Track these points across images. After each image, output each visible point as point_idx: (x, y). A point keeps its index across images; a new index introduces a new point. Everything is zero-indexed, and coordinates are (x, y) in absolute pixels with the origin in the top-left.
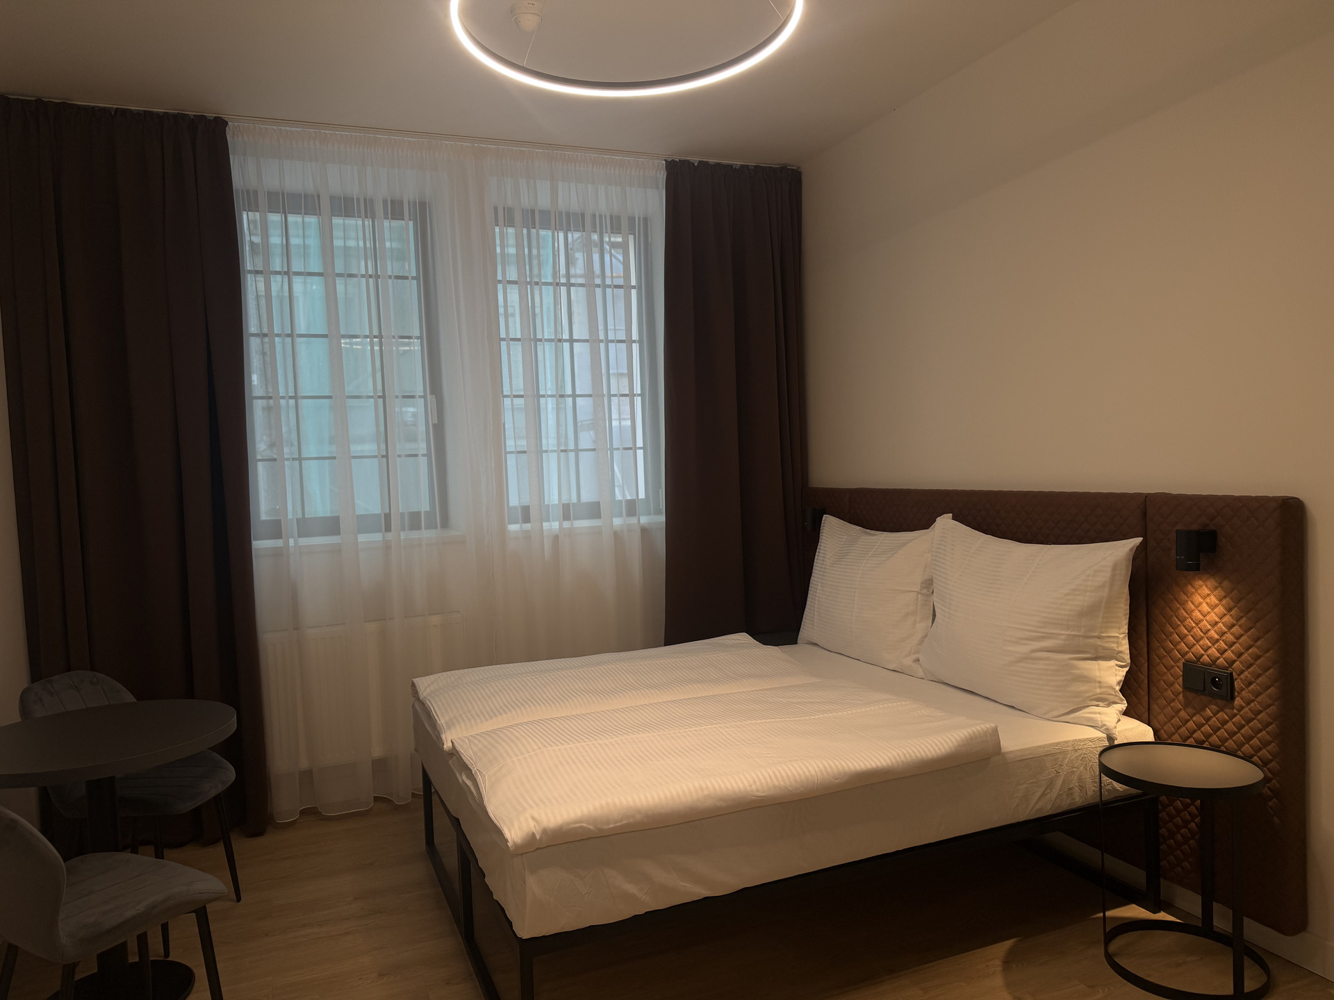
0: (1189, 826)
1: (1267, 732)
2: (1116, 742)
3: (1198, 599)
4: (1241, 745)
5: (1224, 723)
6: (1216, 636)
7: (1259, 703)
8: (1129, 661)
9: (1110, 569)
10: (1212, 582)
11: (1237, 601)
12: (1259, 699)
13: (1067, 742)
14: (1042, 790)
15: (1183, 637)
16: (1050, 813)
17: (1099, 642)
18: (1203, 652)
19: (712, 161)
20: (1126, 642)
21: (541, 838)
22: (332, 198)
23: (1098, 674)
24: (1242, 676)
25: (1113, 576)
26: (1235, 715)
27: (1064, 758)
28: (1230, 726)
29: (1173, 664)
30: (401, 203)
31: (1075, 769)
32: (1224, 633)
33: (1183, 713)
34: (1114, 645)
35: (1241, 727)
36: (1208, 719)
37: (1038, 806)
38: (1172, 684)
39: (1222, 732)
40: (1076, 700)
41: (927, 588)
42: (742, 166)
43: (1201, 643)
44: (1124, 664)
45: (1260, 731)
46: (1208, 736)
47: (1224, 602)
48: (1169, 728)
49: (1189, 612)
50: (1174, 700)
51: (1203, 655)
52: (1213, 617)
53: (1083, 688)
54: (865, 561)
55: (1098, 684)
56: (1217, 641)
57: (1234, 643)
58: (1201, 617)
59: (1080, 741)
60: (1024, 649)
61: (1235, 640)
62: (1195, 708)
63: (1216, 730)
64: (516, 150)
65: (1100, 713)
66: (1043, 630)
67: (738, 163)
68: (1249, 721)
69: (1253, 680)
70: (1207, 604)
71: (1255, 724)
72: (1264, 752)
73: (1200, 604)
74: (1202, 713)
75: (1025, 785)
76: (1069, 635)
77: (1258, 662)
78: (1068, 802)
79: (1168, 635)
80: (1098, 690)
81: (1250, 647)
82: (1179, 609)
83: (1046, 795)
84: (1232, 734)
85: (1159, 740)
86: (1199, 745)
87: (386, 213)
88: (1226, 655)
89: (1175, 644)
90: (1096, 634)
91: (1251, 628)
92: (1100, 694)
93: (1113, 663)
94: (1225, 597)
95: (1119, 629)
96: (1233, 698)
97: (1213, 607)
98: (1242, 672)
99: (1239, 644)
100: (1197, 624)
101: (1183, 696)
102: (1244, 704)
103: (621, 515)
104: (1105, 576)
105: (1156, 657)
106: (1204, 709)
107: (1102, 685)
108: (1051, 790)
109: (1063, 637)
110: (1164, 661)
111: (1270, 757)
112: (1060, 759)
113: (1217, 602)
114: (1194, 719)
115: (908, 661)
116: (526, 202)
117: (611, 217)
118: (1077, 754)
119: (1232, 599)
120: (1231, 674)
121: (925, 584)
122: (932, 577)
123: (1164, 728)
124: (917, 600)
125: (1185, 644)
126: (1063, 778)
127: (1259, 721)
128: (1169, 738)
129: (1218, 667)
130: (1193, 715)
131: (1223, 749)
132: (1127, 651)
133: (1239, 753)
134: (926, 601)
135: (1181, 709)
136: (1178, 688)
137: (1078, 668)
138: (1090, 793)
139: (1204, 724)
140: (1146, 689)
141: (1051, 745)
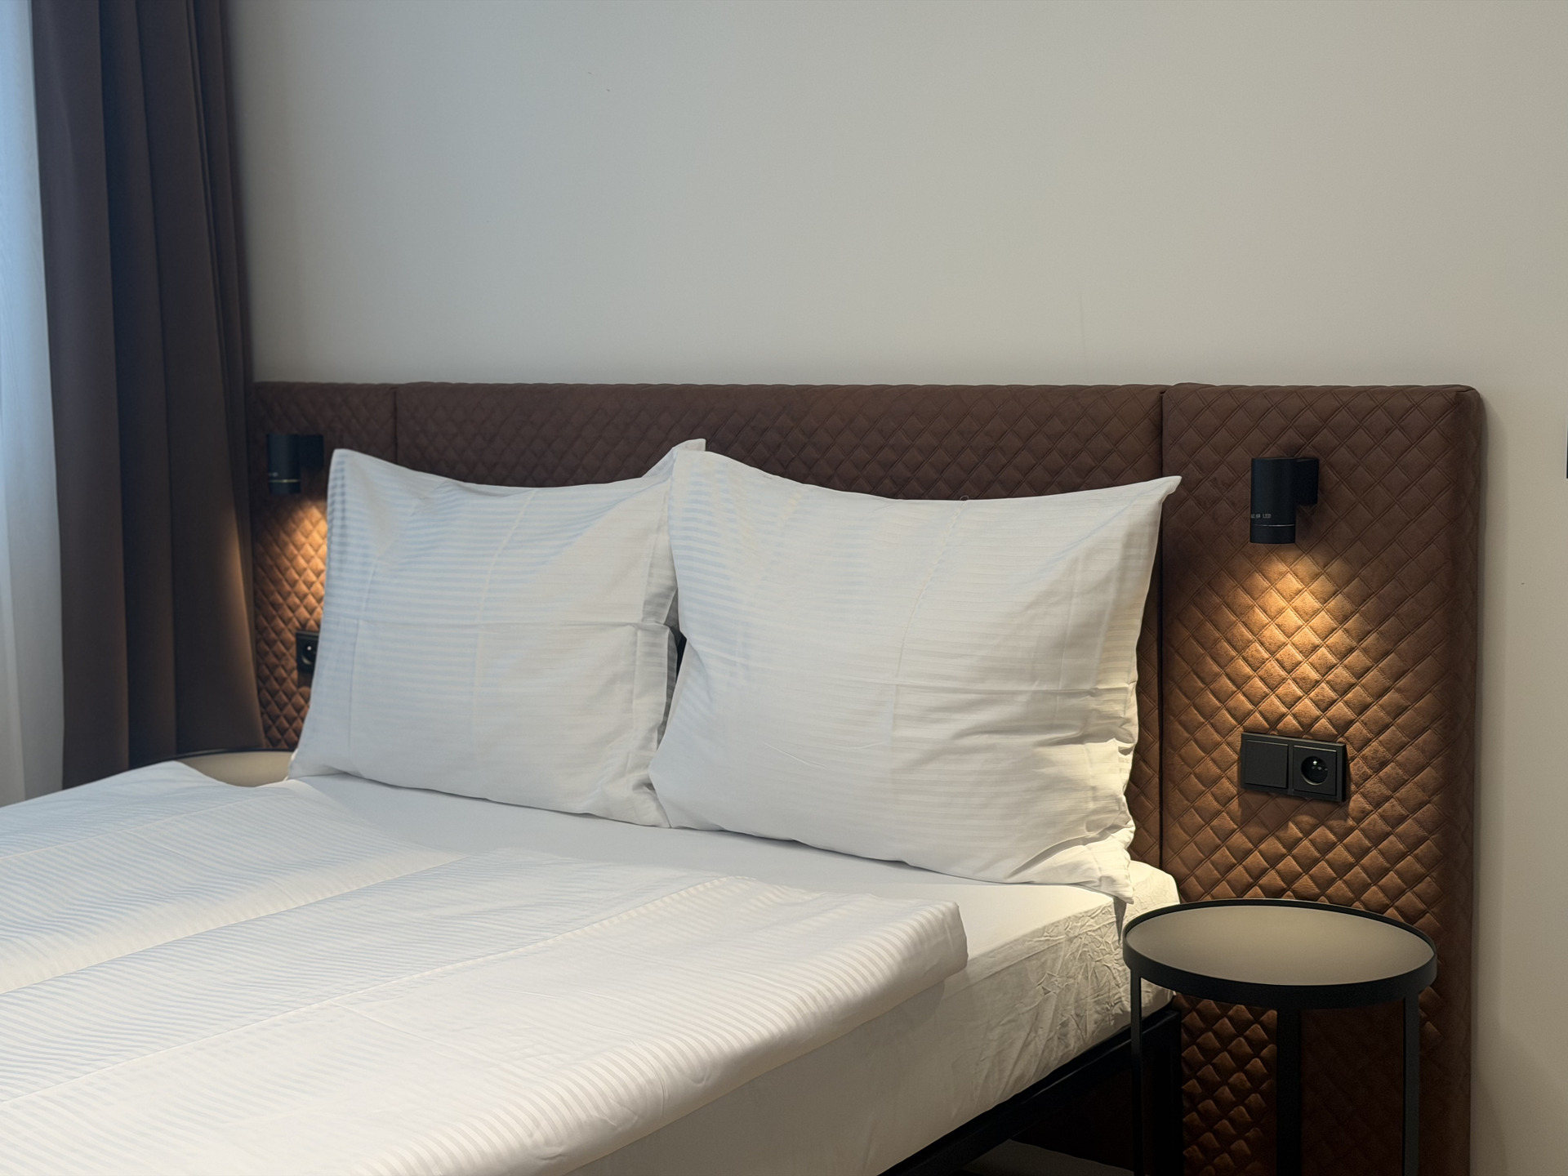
0: (1249, 1067)
1: (1416, 857)
2: (1131, 914)
3: (1275, 600)
4: (1359, 889)
5: (1326, 848)
6: (1314, 675)
7: (1399, 800)
8: (1136, 740)
9: (1118, 546)
10: (1305, 566)
11: (1359, 601)
12: (1403, 791)
13: (1055, 925)
14: (1023, 1034)
15: (1240, 683)
17: (1092, 703)
18: (1284, 709)
20: (1134, 699)
23: (1090, 772)
24: (1367, 751)
25: (1126, 558)
26: (1351, 830)
27: (1055, 960)
28: (1340, 853)
29: (1218, 738)
31: (1071, 981)
33: (1239, 840)
34: (1117, 708)
35: (1360, 853)
36: (1291, 845)
37: (1017, 1073)
38: (1217, 779)
39: (1323, 868)
41: (655, 614)
43: (1281, 690)
44: (1128, 746)
45: (1403, 856)
46: (1290, 879)
47: (1332, 604)
48: (1208, 870)
49: (1256, 630)
50: (1218, 813)
51: (1284, 715)
52: (1307, 636)
53: (1059, 804)
55: (1090, 794)
56: (1317, 683)
57: (1351, 686)
58: (1282, 638)
59: (1077, 918)
60: (940, 732)
61: (1353, 680)
62: (1264, 825)
63: (1307, 865)
65: (1092, 855)
66: (980, 687)
68: (1378, 839)
69: (1389, 756)
70: (1296, 610)
71: (1392, 843)
72: (1409, 899)
73: (1281, 611)
74: (1281, 834)
75: (999, 1030)
76: (1035, 692)
77: (1400, 720)
78: (1059, 1052)
79: (1208, 681)
80: (1091, 806)
81: (1386, 691)
82: (1233, 624)
83: (1029, 1044)
84: (1342, 870)
85: (1189, 901)
86: (1273, 898)
88: (1333, 711)
89: (1224, 698)
90: (1087, 687)
91: (1386, 654)
92: (1094, 814)
93: (1114, 745)
94: (1334, 594)
95: (1129, 672)
96: (1346, 796)
97: (1307, 616)
98: (1367, 742)
99: (1363, 686)
100: (1272, 653)
101: (1240, 805)
102: (1368, 807)
104: (1108, 562)
105: (1180, 728)
106: (1282, 824)
107: (1098, 794)
108: (1036, 1032)
110: (1198, 735)
111: (1422, 906)
112: (1049, 963)
113: (1317, 605)
114: (1263, 846)
115: (623, 790)
118: (1074, 946)
119: (1348, 596)
120: (1344, 747)
121: (652, 605)
122: (675, 589)
123: (1198, 872)
124: (635, 643)
125: (1245, 695)
126: (1054, 1003)
127: (1399, 836)
128: (1207, 892)
129: (1315, 737)
130: (1262, 839)
131: (1323, 900)
132: (1136, 720)
133: (1357, 905)
134: (653, 645)
135: (1233, 831)
136: (1228, 787)
137: (1052, 764)
138: (1091, 1027)
139: (1283, 856)
140: (1157, 798)
141: (1034, 934)
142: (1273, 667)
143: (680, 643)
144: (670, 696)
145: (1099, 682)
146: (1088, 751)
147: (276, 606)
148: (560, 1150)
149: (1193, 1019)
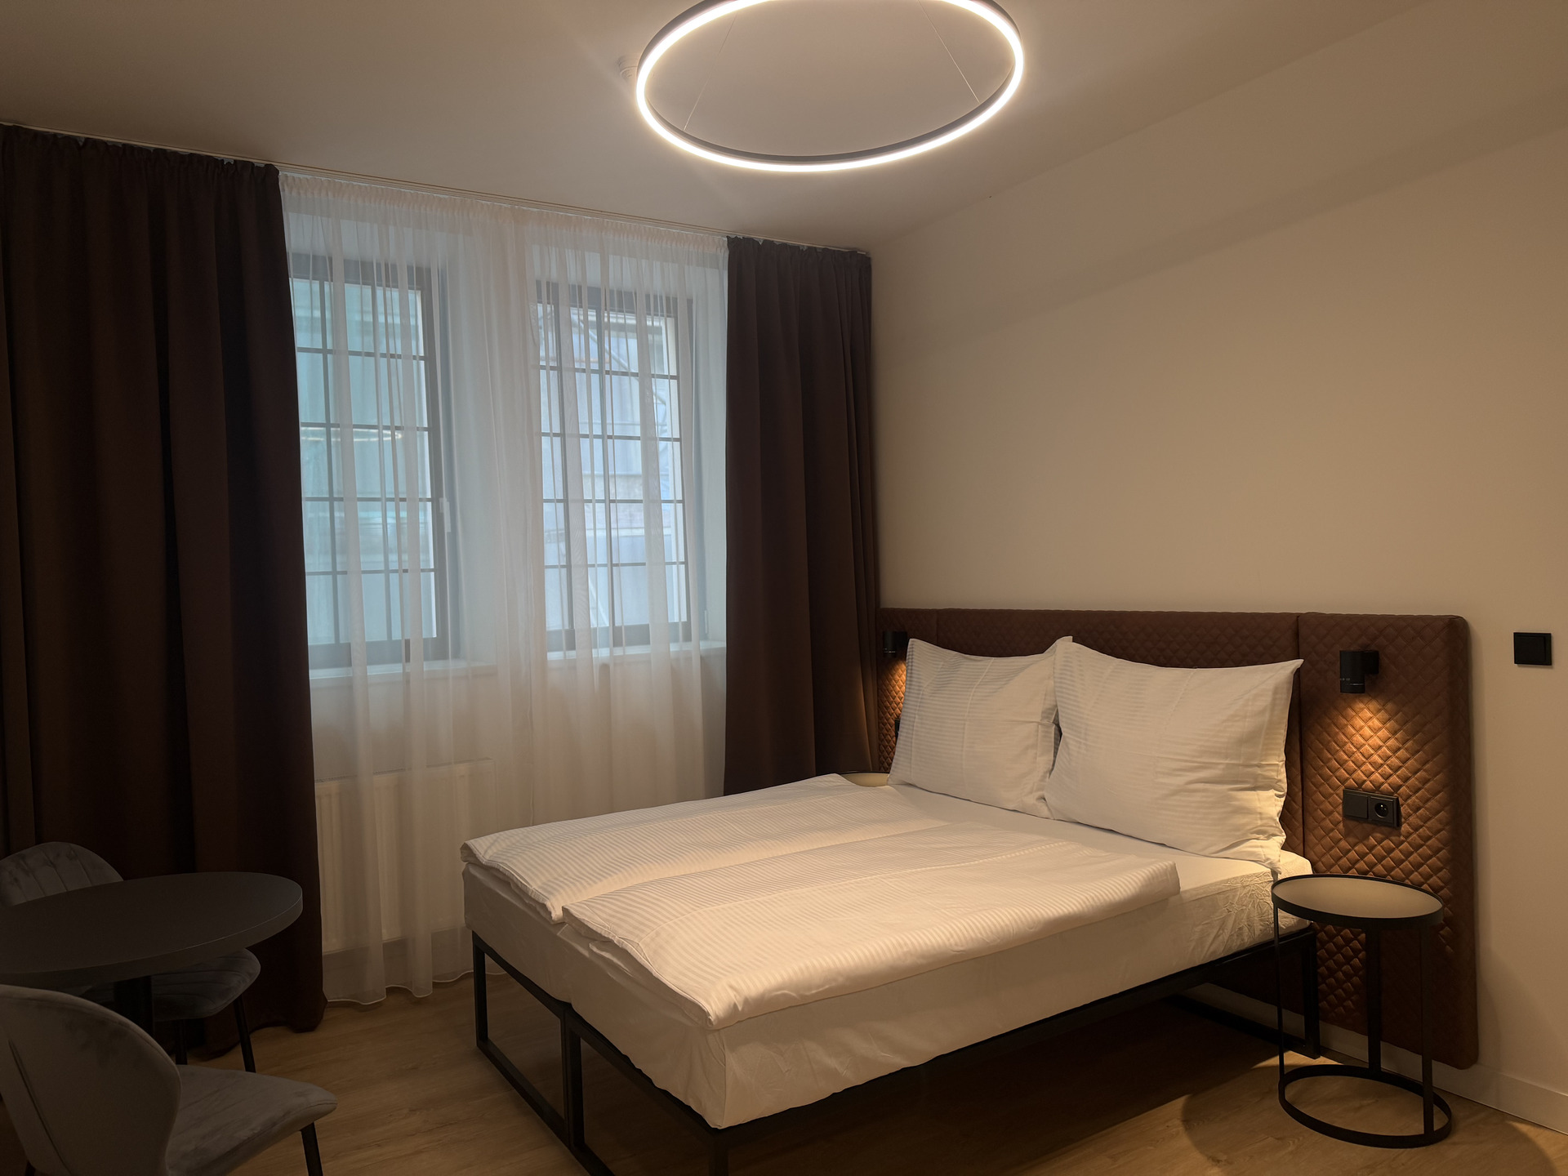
0: (1352, 962)
1: (1438, 858)
2: (1280, 877)
3: (1359, 722)
4: (1408, 874)
5: (1390, 851)
6: (1380, 761)
7: (1428, 828)
8: (1286, 790)
9: (1270, 693)
10: (1374, 705)
11: (1402, 724)
12: (1429, 824)
13: (1235, 878)
14: (1215, 931)
15: (1342, 764)
16: (1222, 955)
17: (1259, 771)
18: (1365, 778)
19: (778, 240)
20: (1283, 770)
21: (743, 1009)
22: (346, 262)
23: (1259, 805)
24: (1409, 801)
25: (1274, 699)
26: (1402, 842)
27: (1234, 896)
28: (1397, 854)
29: (1332, 792)
30: (429, 271)
31: (1244, 907)
32: (1389, 757)
33: (1343, 844)
34: (1274, 774)
35: (1408, 855)
36: (1371, 848)
37: (1211, 950)
38: (1332, 812)
39: (1388, 861)
40: (1238, 833)
41: (1047, 718)
42: (809, 248)
43: (1363, 768)
44: (1281, 793)
45: (1430, 857)
46: (1372, 866)
47: (1388, 725)
48: (1328, 859)
49: (1349, 737)
50: (1332, 830)
51: (1365, 781)
52: (1376, 741)
53: (1241, 820)
54: (974, 690)
55: (1259, 816)
56: (1382, 765)
57: (1400, 767)
58: (1363, 741)
59: (1248, 876)
60: (1179, 781)
61: (1401, 764)
62: (1357, 838)
63: (1380, 859)
64: (562, 215)
65: (1262, 847)
66: (1199, 760)
67: (805, 244)
68: (1417, 847)
69: (1421, 804)
70: (1369, 727)
71: (1425, 850)
72: (1434, 880)
73: (1361, 728)
74: (1365, 842)
75: (1200, 927)
76: (1228, 764)
77: (1426, 786)
78: (1238, 943)
79: (1326, 762)
80: (1259, 822)
81: (1418, 770)
82: (1337, 733)
83: (1219, 936)
84: (1399, 862)
85: (1317, 873)
86: (1363, 875)
87: (410, 282)
88: (1391, 779)
89: (1334, 771)
90: (1256, 762)
91: (1418, 752)
92: (1261, 826)
93: (1272, 792)
94: (1389, 720)
95: (1279, 756)
96: (1399, 825)
97: (1376, 731)
98: (1409, 797)
99: (1406, 768)
100: (1358, 749)
101: (1344, 826)
102: (1411, 831)
103: (676, 640)
104: (1265, 701)
105: (1311, 785)
106: (1366, 837)
107: (1263, 816)
108: (1223, 930)
109: (1221, 767)
110: (1321, 789)
111: (1442, 884)
112: (1231, 897)
113: (1381, 725)
114: (1356, 848)
115: (1031, 800)
116: (573, 276)
117: (668, 299)
118: (1246, 891)
119: (1396, 721)
120: (1398, 799)
121: (1046, 714)
122: (1056, 706)
123: (1323, 860)
124: (1037, 731)
125: (1344, 769)
126: (1234, 917)
127: (1428, 847)
128: (1328, 870)
129: (1382, 793)
130: (1355, 845)
131: (1389, 878)
132: (1285, 780)
133: (1407, 882)
134: (1047, 732)
135: (1341, 839)
136: (1338, 816)
137: (1238, 800)
138: (1257, 933)
139: (1367, 854)
140: (1301, 820)
141: (1222, 882)
142: (1358, 756)
143: (1059, 733)
144: (1055, 756)
145: (1265, 760)
146: (1258, 795)
147: (887, 708)
148: (961, 949)
149: (1322, 935)
